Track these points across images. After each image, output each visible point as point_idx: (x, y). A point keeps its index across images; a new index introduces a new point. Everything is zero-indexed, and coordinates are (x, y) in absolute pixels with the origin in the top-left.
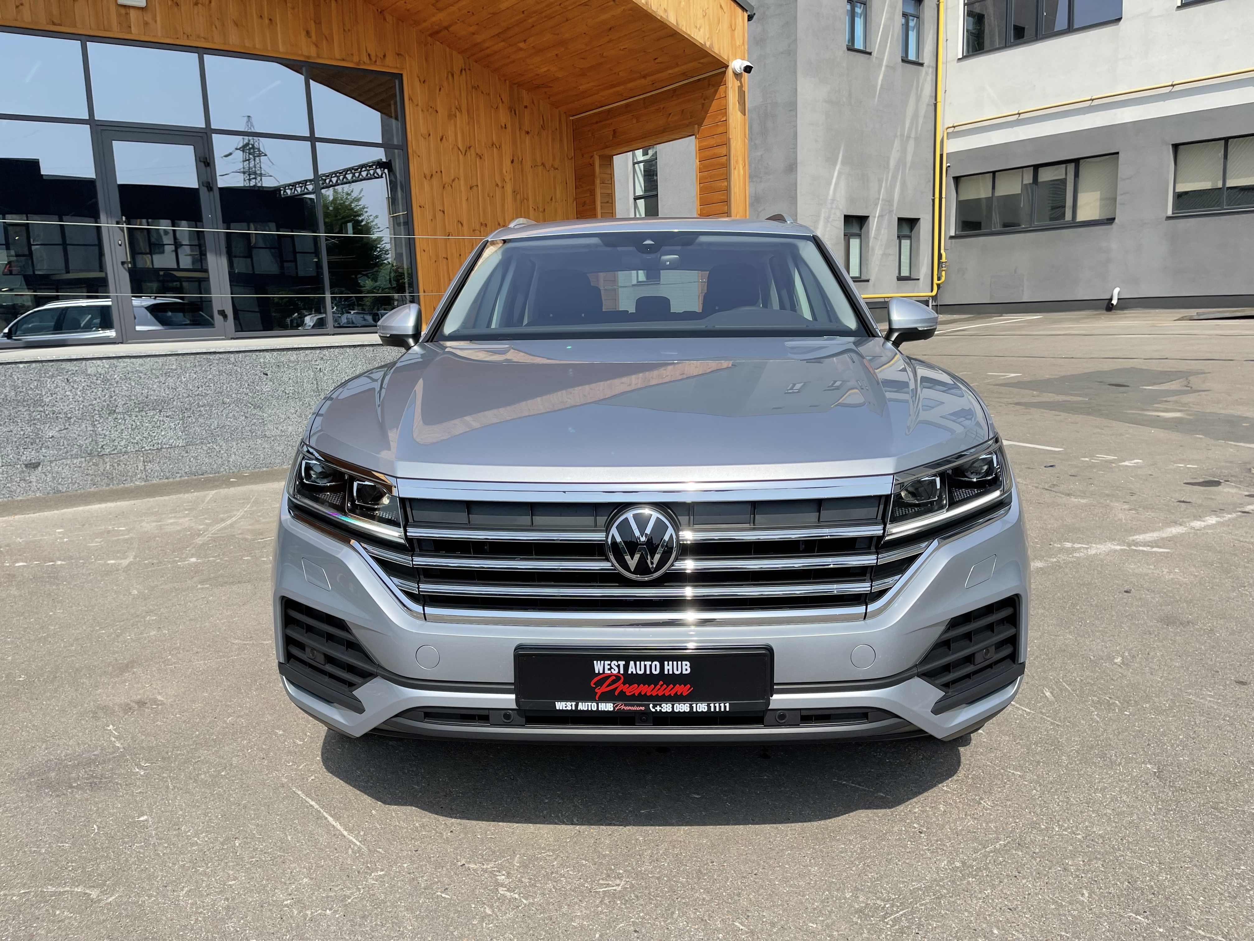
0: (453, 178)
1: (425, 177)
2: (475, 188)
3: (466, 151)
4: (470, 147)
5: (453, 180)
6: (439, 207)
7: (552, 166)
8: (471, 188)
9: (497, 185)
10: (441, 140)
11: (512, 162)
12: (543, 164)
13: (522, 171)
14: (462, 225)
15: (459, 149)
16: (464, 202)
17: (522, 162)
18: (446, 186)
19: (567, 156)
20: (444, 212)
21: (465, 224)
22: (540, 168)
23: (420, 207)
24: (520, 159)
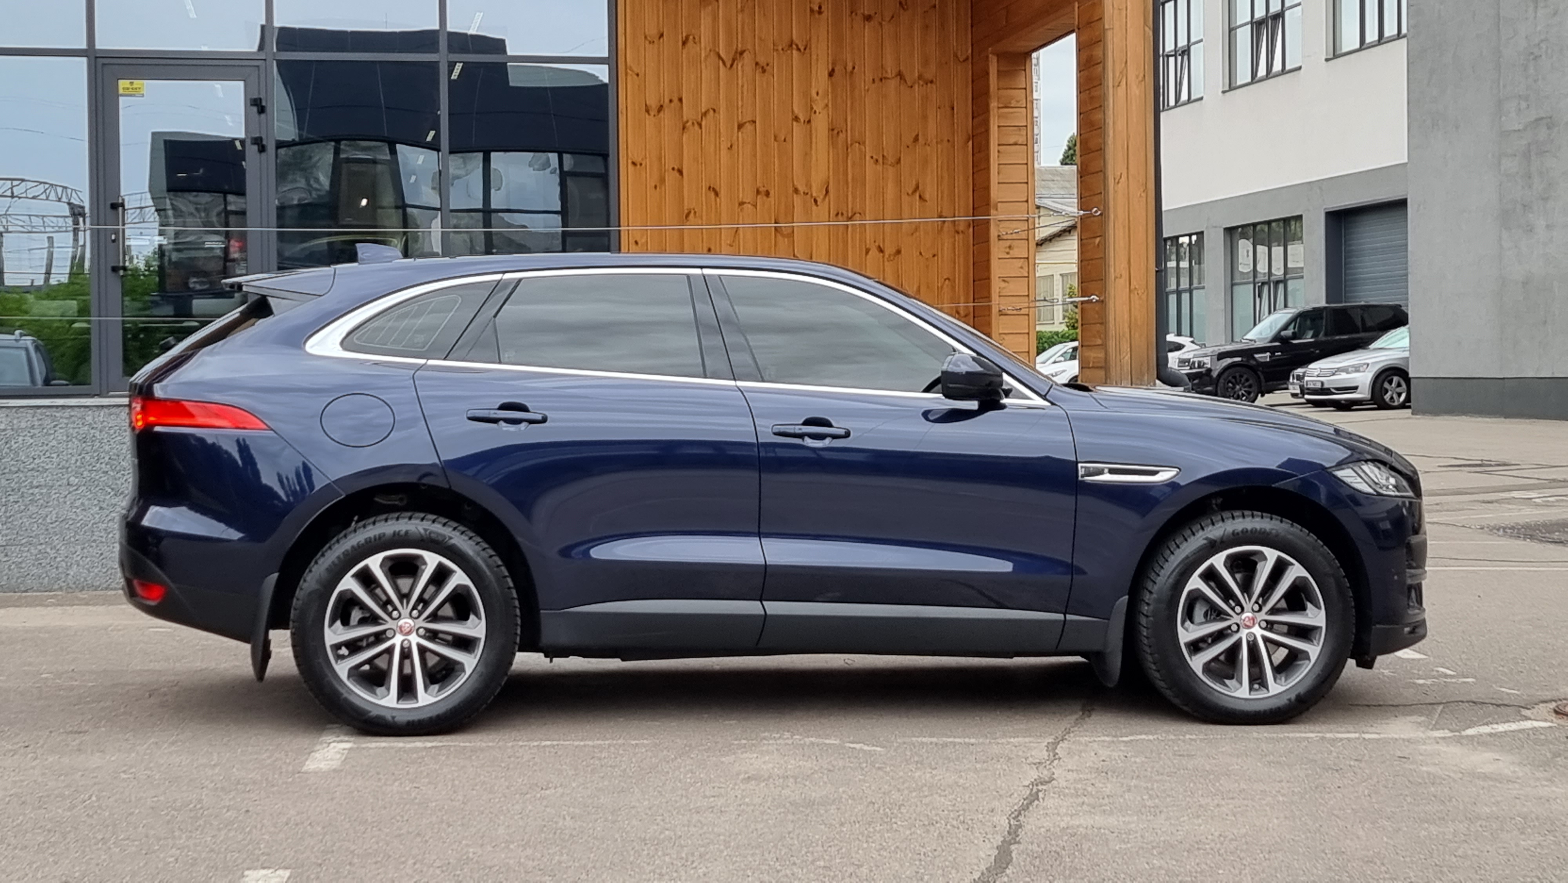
0: (703, 110)
1: (647, 111)
2: (749, 127)
3: (734, 60)
4: (742, 53)
5: (705, 114)
6: (670, 162)
7: (920, 77)
8: (740, 126)
9: (796, 119)
10: (684, 43)
11: (831, 74)
12: (900, 75)
13: (852, 91)
14: (717, 194)
15: (719, 57)
16: (724, 152)
17: (852, 73)
18: (690, 123)
19: (956, 55)
20: (680, 172)
21: (723, 193)
22: (893, 84)
23: (634, 164)
24: (849, 68)
